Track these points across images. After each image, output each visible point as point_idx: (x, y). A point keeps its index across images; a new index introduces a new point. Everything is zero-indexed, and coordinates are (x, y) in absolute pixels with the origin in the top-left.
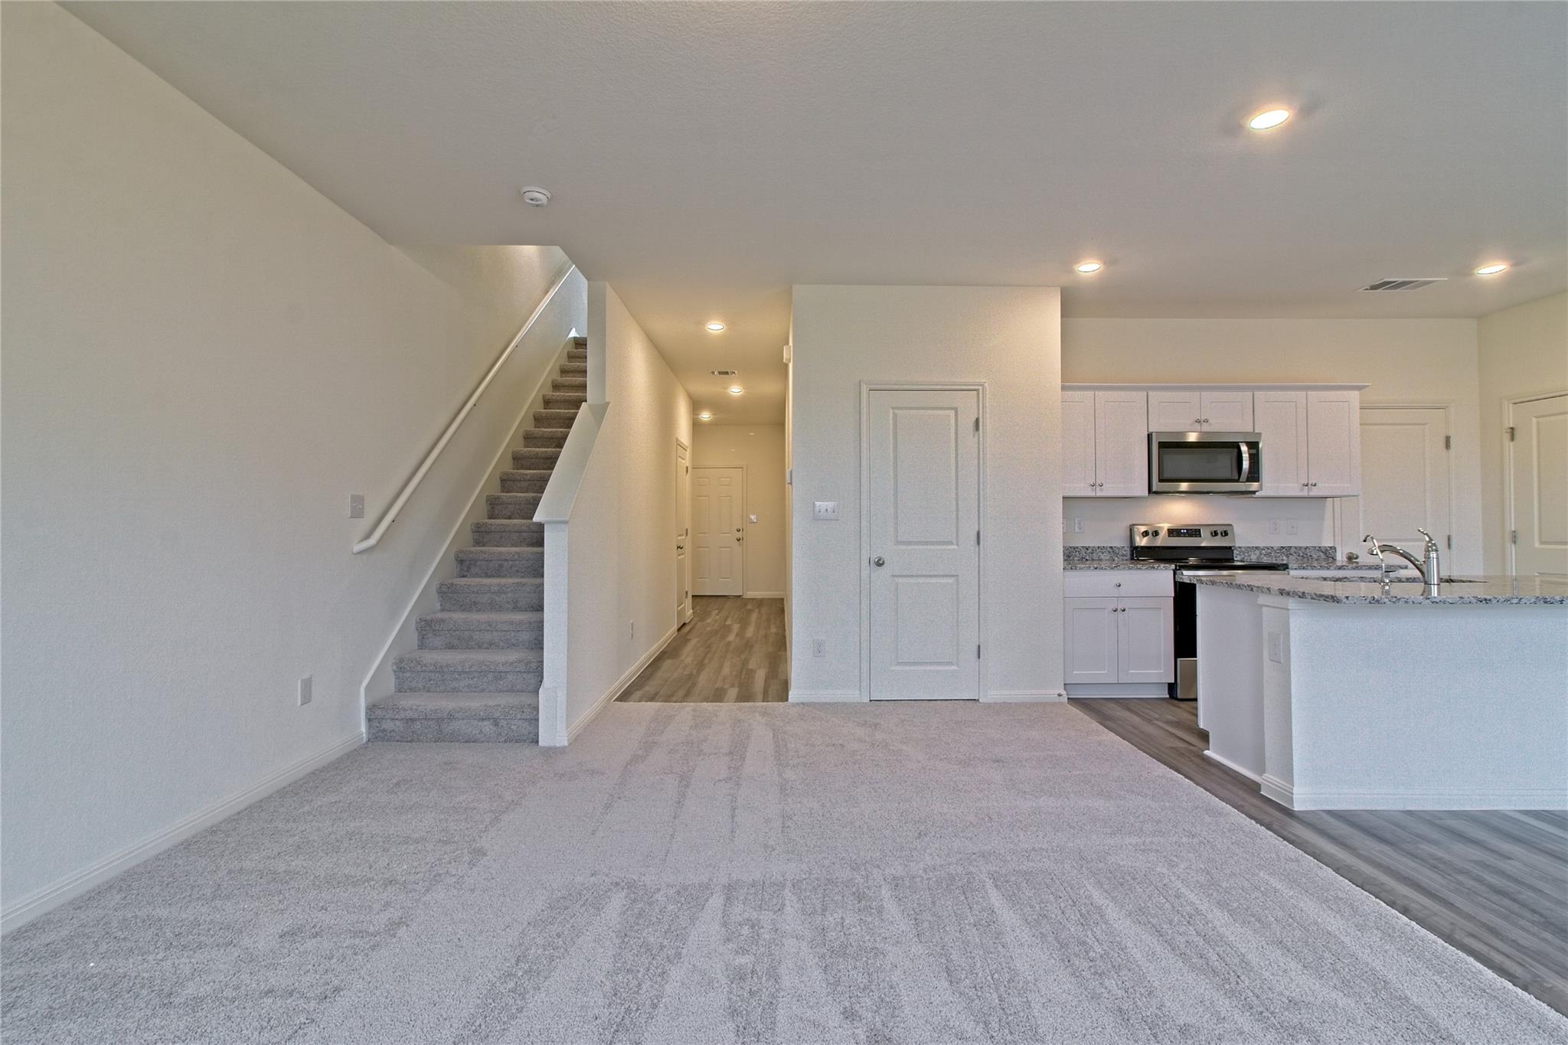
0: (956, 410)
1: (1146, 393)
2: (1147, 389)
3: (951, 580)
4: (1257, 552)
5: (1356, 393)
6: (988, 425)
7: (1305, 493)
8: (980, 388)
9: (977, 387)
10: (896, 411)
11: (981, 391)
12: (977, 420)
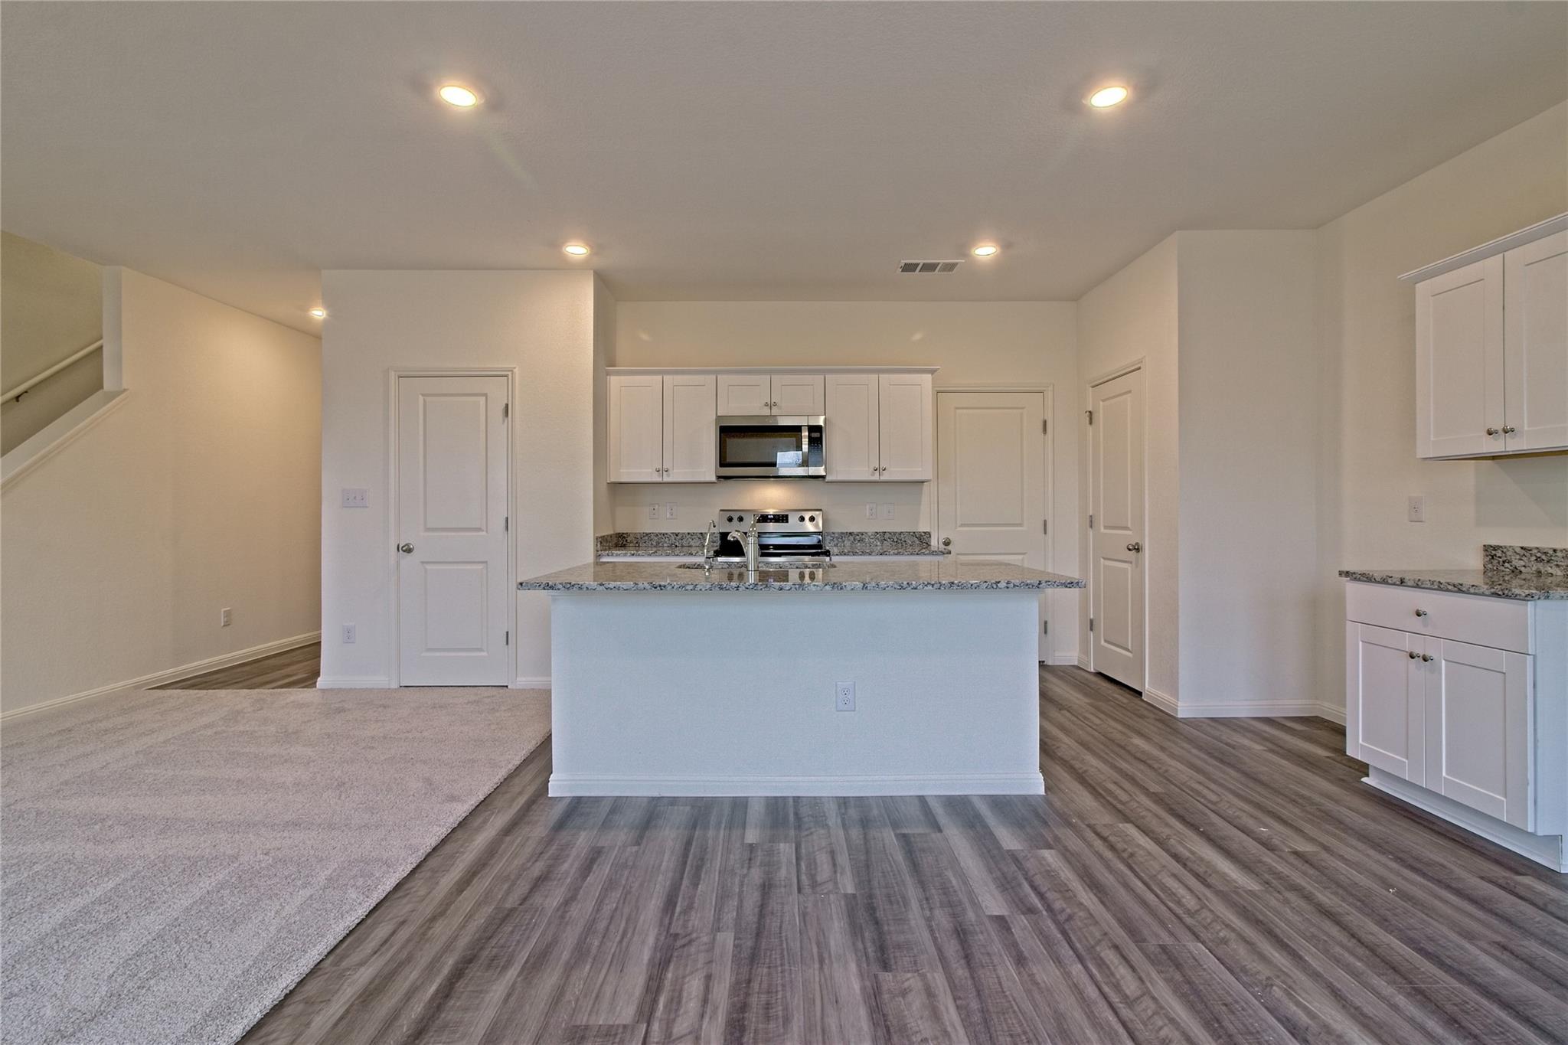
0: (486, 395)
1: (715, 377)
2: (717, 373)
3: (480, 567)
4: (851, 538)
5: (929, 376)
6: (517, 410)
7: (876, 478)
8: (510, 373)
9: (506, 373)
10: (426, 398)
11: (510, 377)
12: (507, 405)
